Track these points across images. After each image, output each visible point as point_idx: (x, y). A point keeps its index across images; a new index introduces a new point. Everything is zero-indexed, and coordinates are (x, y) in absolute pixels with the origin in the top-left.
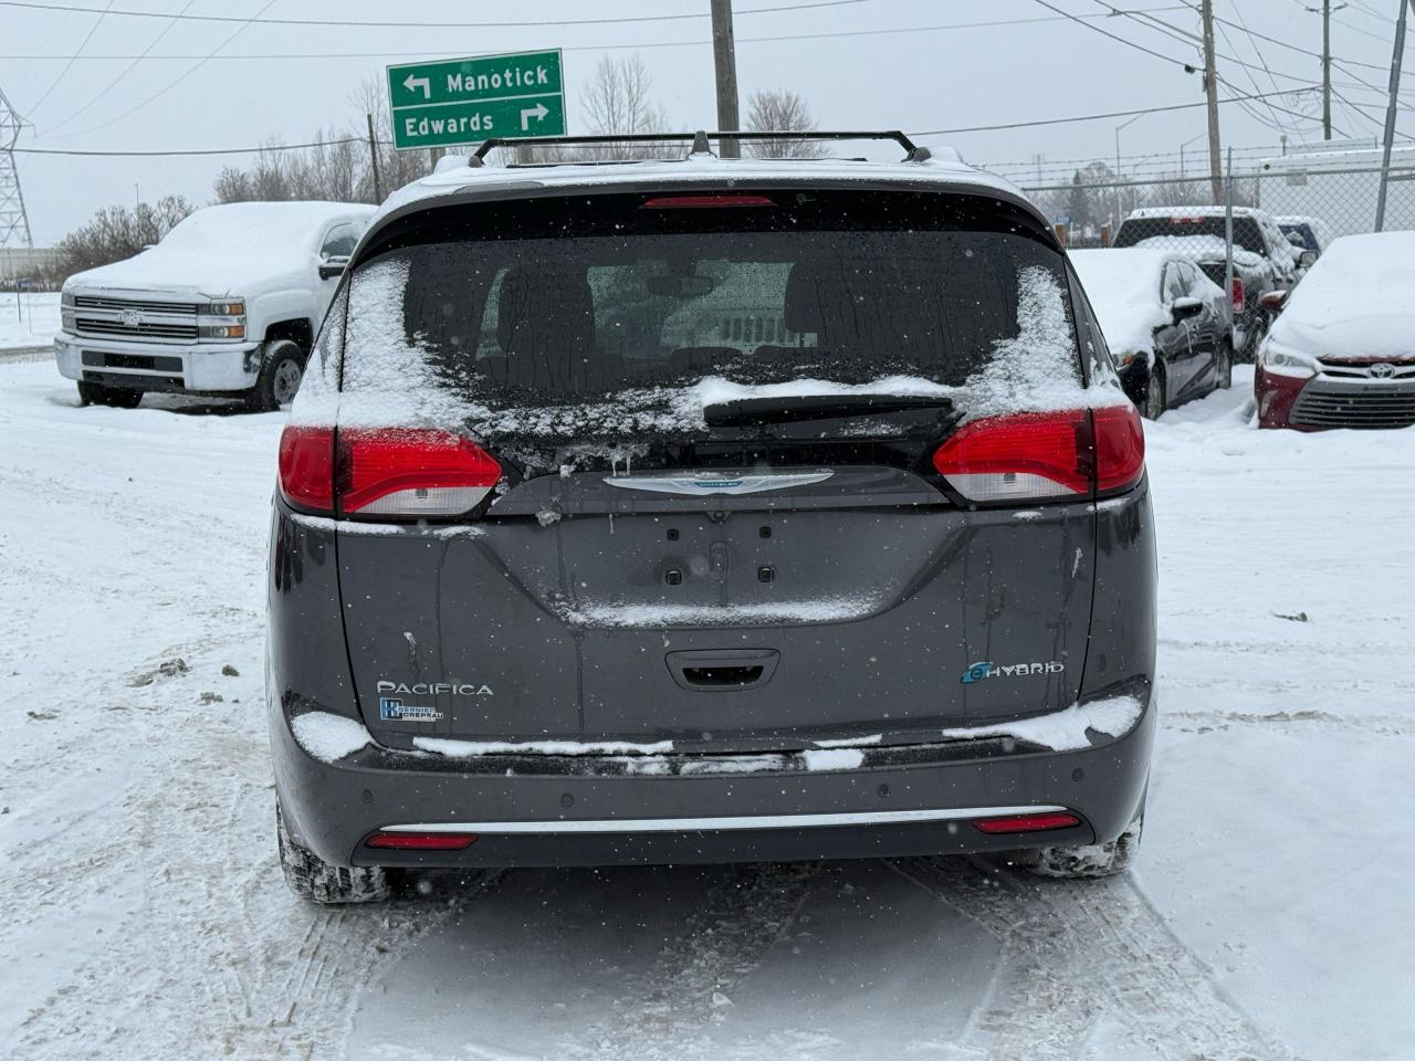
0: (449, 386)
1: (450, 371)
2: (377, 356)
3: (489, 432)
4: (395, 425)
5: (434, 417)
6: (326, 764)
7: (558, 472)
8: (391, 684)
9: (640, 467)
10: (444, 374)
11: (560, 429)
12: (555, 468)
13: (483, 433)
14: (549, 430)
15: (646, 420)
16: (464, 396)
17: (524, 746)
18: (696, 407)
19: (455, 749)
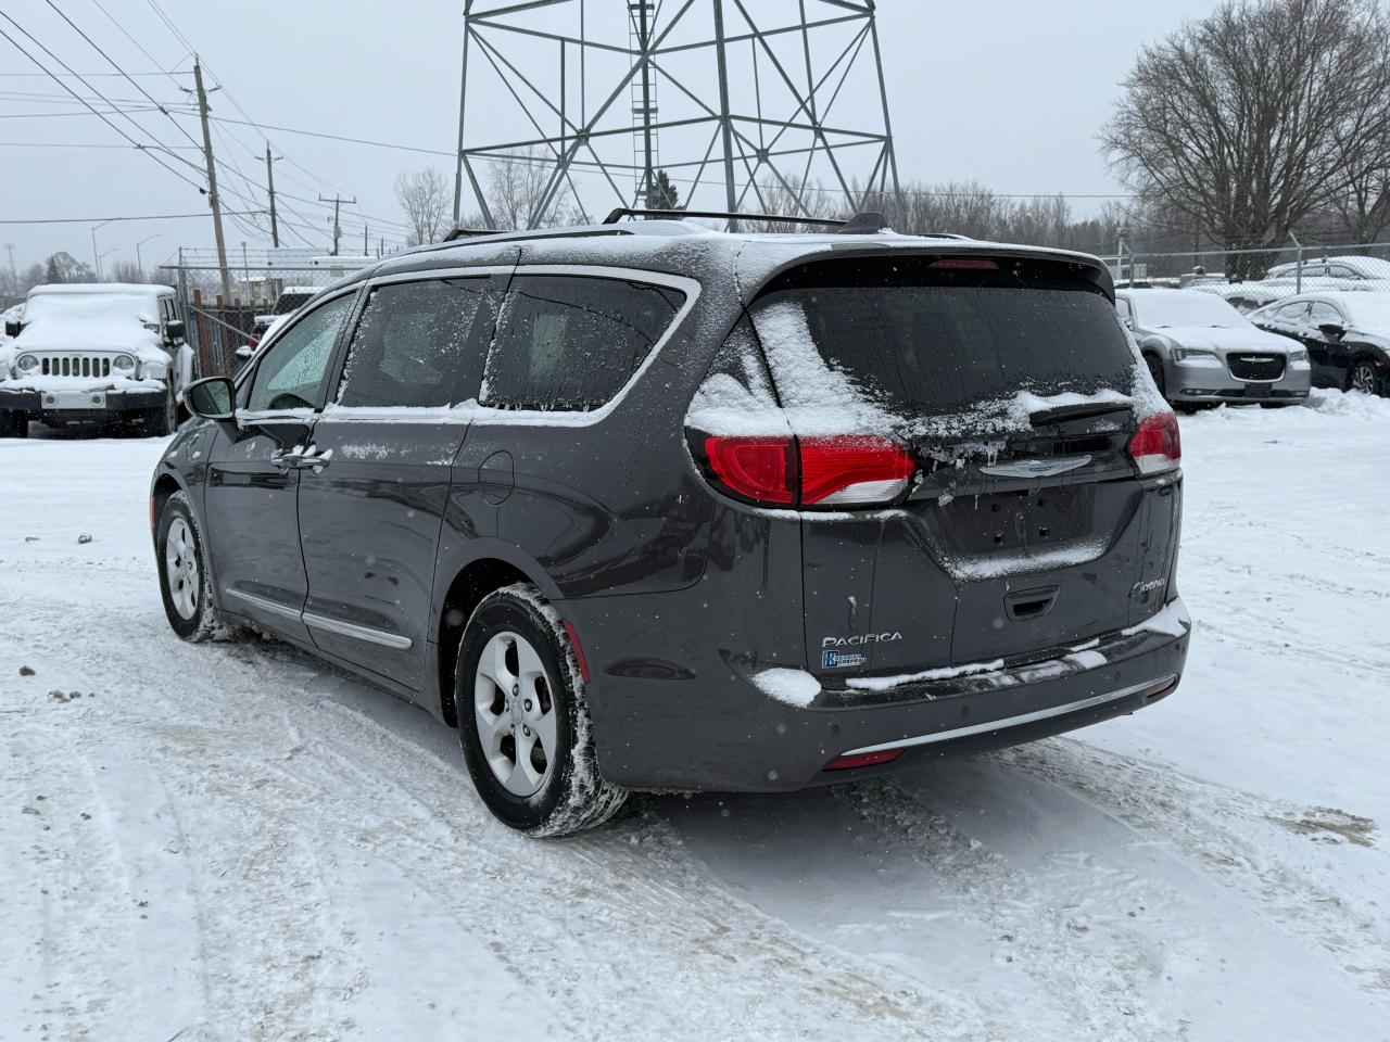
0: (870, 401)
1: (868, 390)
2: (809, 379)
3: (910, 436)
4: (845, 432)
5: (871, 425)
6: (802, 709)
7: (955, 464)
8: (834, 639)
9: (1003, 458)
10: (864, 392)
11: (953, 432)
12: (952, 462)
13: (906, 437)
14: (946, 433)
15: (999, 423)
16: (884, 408)
17: (919, 676)
18: (1024, 414)
19: (880, 684)
